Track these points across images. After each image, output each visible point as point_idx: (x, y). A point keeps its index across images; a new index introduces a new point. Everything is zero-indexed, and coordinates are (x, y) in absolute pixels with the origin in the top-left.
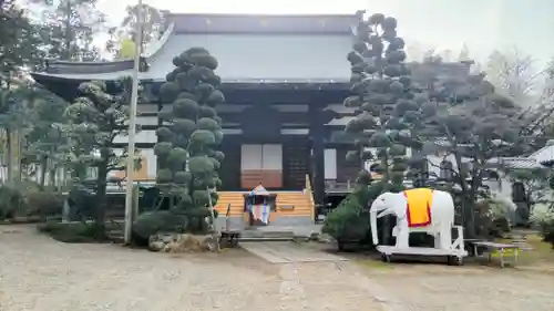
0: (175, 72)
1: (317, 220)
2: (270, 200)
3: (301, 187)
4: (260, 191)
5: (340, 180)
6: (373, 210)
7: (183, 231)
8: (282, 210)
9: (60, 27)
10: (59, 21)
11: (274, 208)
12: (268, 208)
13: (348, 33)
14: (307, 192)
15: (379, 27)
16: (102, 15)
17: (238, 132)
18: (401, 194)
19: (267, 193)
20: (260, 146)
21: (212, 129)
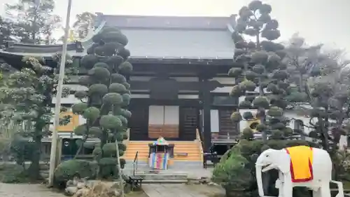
0: (94, 46)
1: (205, 166)
2: (169, 149)
3: (193, 138)
4: (162, 142)
5: (222, 133)
6: (258, 164)
7: (94, 178)
8: (179, 156)
9: (29, 25)
10: (29, 21)
11: (172, 155)
12: (168, 155)
13: (226, 29)
14: (198, 142)
15: (257, 11)
16: (58, 17)
17: (147, 96)
18: (284, 150)
19: (166, 143)
20: (162, 107)
21: (122, 92)
